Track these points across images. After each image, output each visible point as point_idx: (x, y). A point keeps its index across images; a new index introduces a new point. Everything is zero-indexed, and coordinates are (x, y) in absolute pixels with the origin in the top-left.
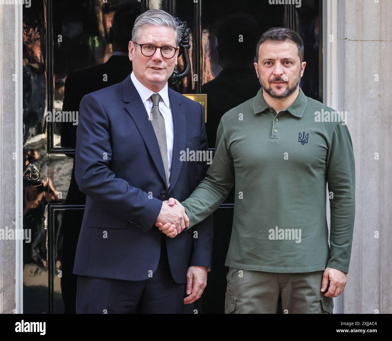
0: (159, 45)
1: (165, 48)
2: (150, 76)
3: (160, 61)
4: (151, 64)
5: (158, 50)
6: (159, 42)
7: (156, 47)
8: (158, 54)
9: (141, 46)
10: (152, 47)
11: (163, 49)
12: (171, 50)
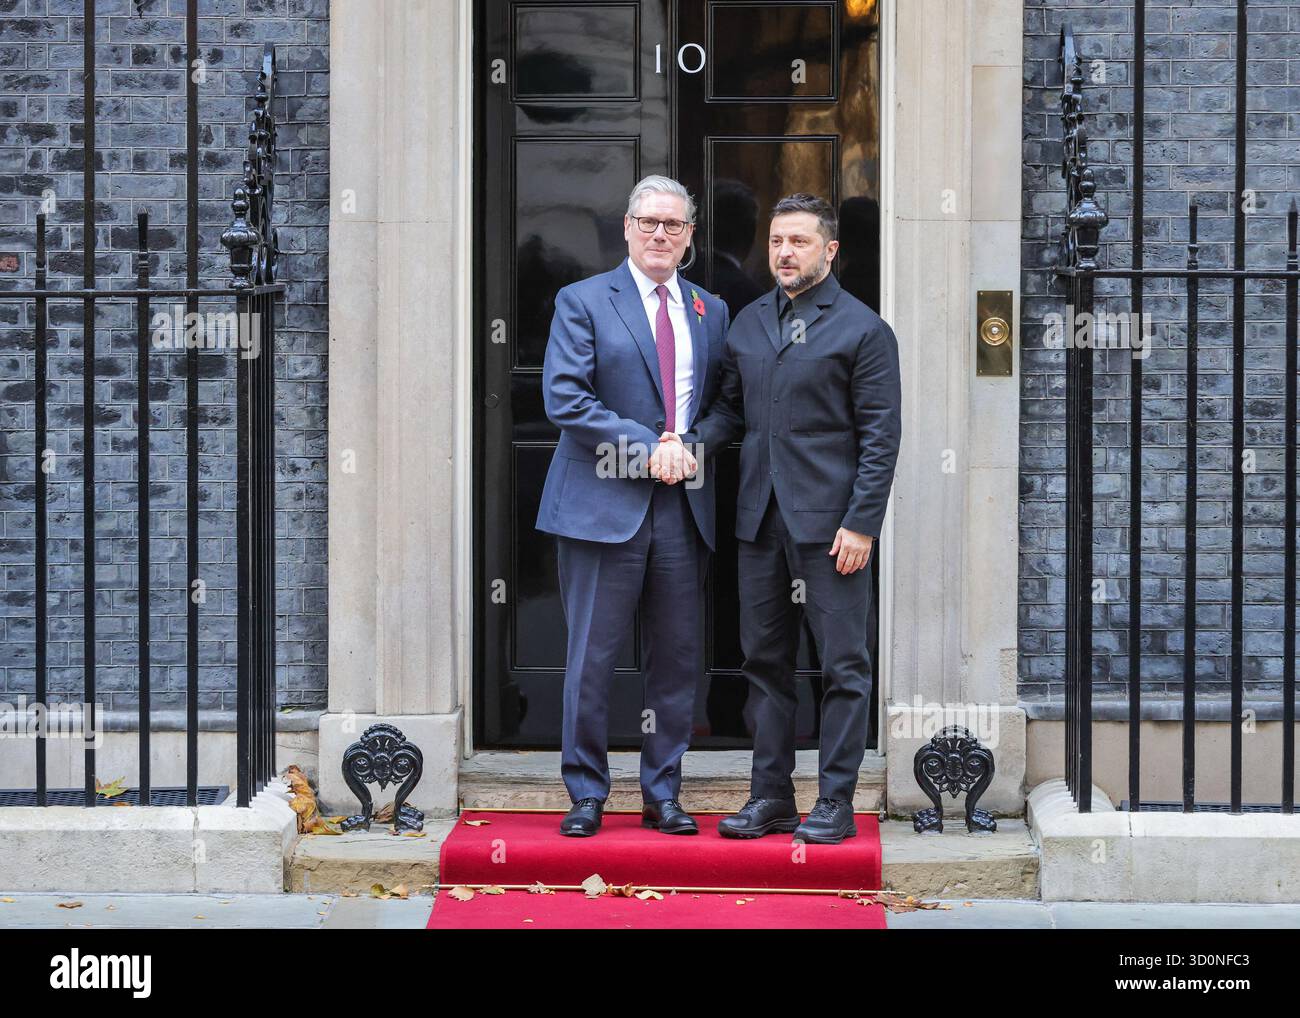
0: (662, 219)
1: (670, 223)
2: (651, 260)
3: (663, 241)
4: (651, 242)
5: (661, 225)
6: (660, 215)
7: (659, 222)
8: (660, 231)
9: (639, 219)
10: (652, 221)
11: (668, 225)
12: (679, 226)
